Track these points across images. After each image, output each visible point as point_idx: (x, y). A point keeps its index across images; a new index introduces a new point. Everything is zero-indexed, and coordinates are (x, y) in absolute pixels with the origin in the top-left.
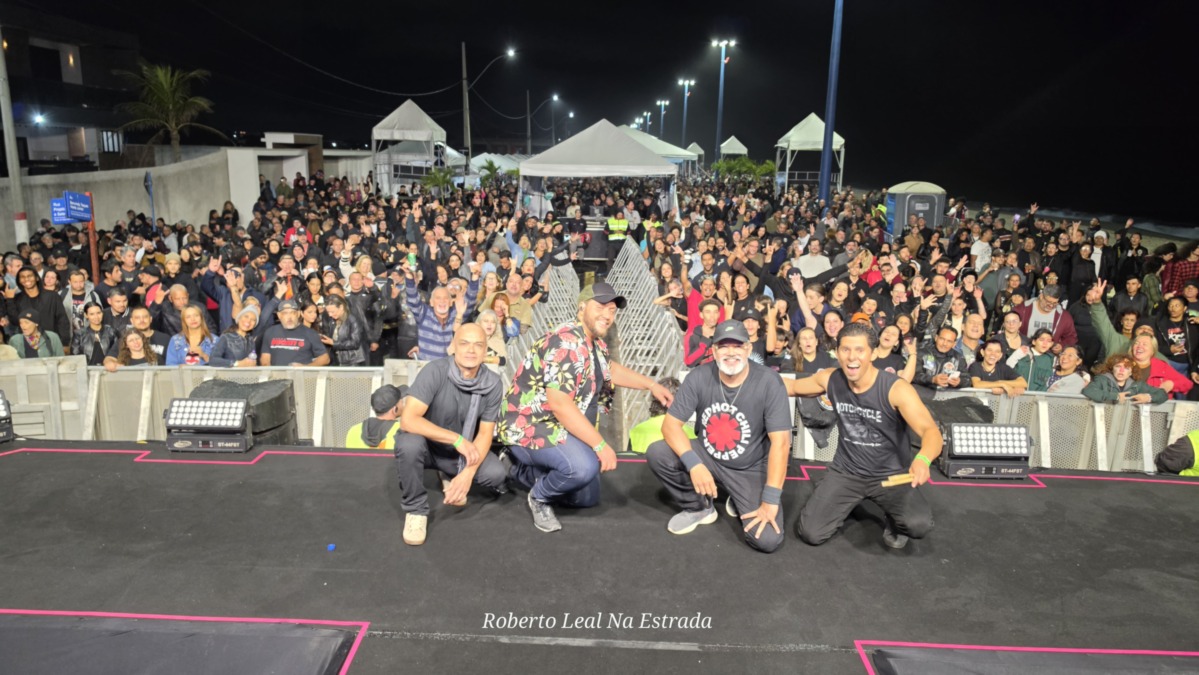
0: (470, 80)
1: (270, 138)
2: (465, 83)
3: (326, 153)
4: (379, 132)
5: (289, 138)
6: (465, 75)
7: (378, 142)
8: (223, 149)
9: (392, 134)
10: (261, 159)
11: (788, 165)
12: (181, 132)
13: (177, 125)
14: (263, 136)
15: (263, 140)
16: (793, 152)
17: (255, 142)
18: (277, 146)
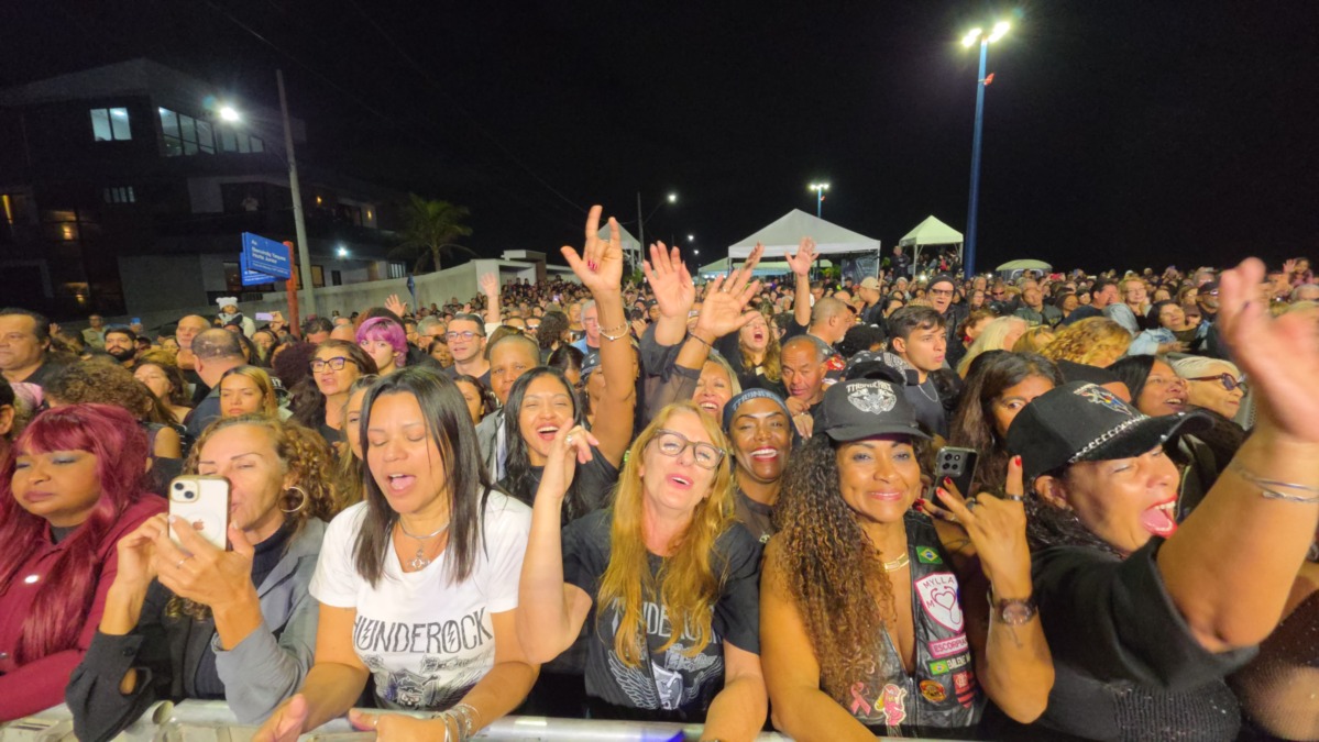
0: (643, 221)
1: (508, 255)
2: (640, 221)
3: (549, 267)
5: (522, 254)
6: (640, 215)
8: (472, 261)
10: (503, 269)
12: (441, 252)
13: (438, 245)
14: (502, 252)
15: (502, 255)
17: (497, 255)
18: (512, 259)
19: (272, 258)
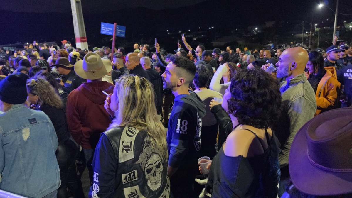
19: (108, 29)
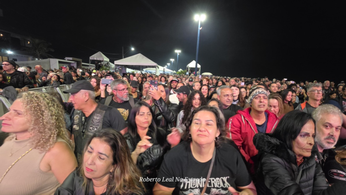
1: (67, 58)
2: (123, 54)
3: (83, 63)
4: (91, 58)
5: (71, 59)
7: (91, 60)
8: (49, 58)
9: (94, 58)
11: (189, 70)
12: (40, 55)
13: (39, 53)
14: (65, 58)
15: (65, 59)
16: (190, 68)
18: (68, 60)
